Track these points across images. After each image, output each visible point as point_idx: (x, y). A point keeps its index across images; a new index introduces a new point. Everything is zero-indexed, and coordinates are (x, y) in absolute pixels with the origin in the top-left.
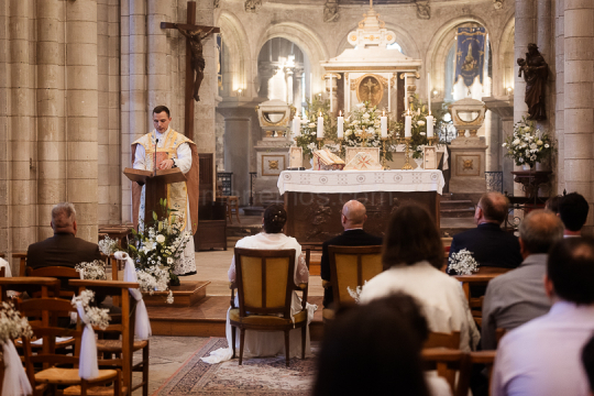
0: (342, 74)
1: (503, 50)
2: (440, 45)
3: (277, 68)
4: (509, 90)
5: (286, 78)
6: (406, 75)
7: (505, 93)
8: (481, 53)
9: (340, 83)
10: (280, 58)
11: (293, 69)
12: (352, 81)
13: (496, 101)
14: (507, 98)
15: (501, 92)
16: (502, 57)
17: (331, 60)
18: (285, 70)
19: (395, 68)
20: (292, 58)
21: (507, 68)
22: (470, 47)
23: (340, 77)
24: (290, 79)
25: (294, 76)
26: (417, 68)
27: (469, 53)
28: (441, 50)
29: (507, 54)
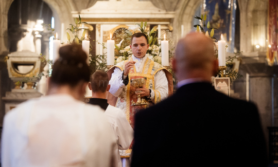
0: (94, 26)
1: (251, 7)
2: (187, 5)
3: (25, 31)
4: (257, 47)
5: (34, 41)
6: (159, 28)
7: (253, 49)
8: (228, 12)
9: (92, 35)
10: (29, 22)
11: (41, 33)
12: (105, 33)
13: (245, 58)
14: (256, 54)
15: (249, 49)
16: (250, 15)
17: (83, 11)
18: (33, 33)
19: (148, 20)
20: (40, 22)
21: (255, 25)
22: (217, 7)
23: (92, 28)
24: (39, 42)
25: (42, 39)
26: (170, 20)
27: (216, 12)
28: (188, 10)
29: (255, 12)
